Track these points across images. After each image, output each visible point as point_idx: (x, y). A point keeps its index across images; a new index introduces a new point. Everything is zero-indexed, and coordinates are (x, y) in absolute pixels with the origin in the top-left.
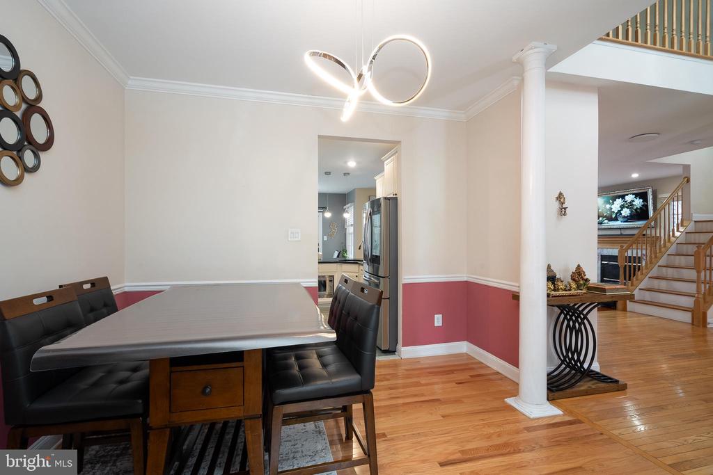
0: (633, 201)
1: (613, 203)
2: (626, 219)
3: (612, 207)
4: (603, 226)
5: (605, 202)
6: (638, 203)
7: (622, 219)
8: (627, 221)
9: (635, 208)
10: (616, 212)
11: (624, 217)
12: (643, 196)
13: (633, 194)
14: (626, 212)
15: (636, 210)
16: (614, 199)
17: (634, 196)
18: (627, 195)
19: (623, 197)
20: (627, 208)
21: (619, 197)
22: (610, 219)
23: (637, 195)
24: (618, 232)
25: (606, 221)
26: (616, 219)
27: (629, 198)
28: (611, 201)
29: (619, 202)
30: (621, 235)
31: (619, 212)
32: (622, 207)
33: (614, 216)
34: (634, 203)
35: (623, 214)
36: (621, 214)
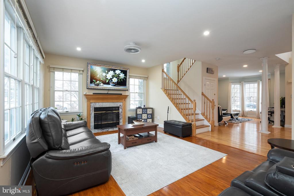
0: (120, 74)
1: (108, 73)
2: (114, 84)
3: (107, 75)
4: (99, 87)
5: (102, 71)
6: (122, 76)
7: (112, 84)
8: (115, 86)
9: (120, 78)
10: (109, 79)
11: (114, 83)
12: (125, 72)
13: (120, 70)
14: (115, 80)
15: (120, 79)
16: (109, 70)
17: (120, 71)
18: (117, 70)
19: (114, 70)
20: (116, 77)
21: (112, 70)
22: (105, 83)
23: (122, 71)
24: (106, 92)
25: (102, 84)
26: (108, 83)
27: (118, 72)
28: (107, 72)
29: (111, 73)
30: (107, 94)
31: (111, 79)
32: (113, 76)
33: (107, 81)
34: (120, 75)
35: (113, 81)
36: (112, 81)
